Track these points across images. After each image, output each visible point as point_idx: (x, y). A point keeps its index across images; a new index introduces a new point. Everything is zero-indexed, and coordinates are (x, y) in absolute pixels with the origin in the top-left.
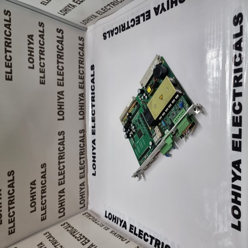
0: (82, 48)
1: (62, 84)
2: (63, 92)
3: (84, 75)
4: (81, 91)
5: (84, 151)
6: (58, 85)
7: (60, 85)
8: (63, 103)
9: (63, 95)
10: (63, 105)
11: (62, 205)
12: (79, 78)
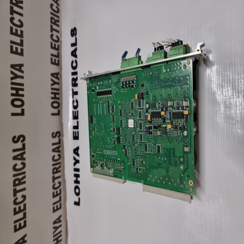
1: (19, 51)
2: (22, 65)
3: (59, 43)
5: (60, 167)
6: (12, 52)
7: (16, 53)
8: (22, 85)
9: (22, 72)
10: (23, 90)
12: (52, 47)
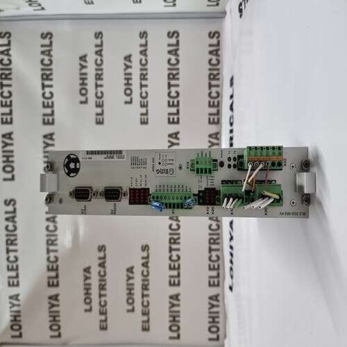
0: (216, 51)
1: (176, 120)
2: (178, 133)
3: (219, 99)
4: (213, 129)
6: (169, 122)
7: (173, 122)
9: (178, 139)
11: (174, 319)
12: (210, 106)
